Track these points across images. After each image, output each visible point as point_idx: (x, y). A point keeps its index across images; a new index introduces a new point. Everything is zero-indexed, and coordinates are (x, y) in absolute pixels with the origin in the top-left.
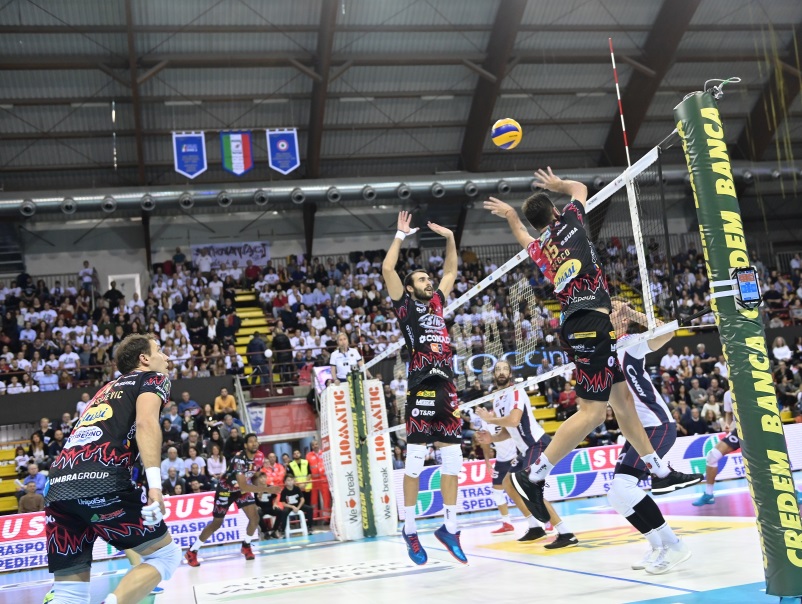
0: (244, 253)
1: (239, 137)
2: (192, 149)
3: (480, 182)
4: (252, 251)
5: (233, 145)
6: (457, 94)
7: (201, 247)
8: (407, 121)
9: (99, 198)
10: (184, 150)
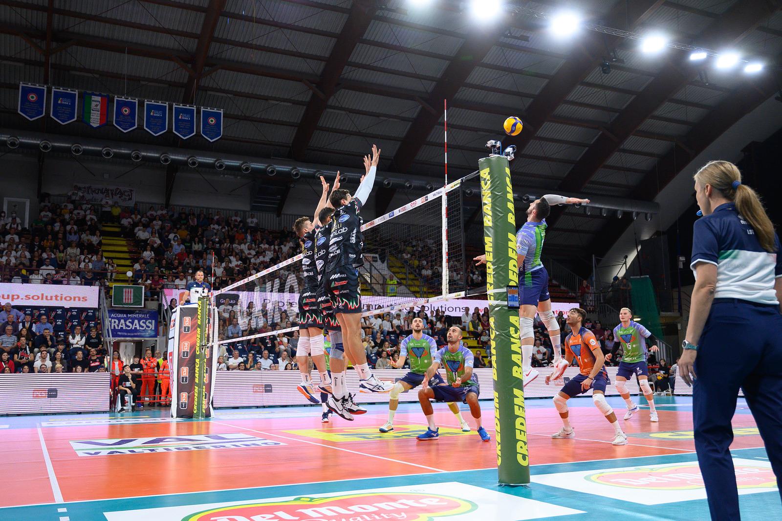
0: (116, 195)
2: (67, 102)
5: (94, 104)
6: (296, 103)
8: (255, 116)
9: (4, 138)
10: (59, 102)
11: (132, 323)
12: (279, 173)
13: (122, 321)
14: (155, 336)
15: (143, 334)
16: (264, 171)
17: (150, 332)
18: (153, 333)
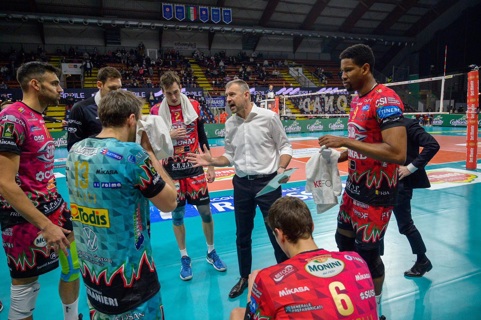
0: (190, 46)
1: (193, 8)
2: (181, 11)
3: (267, 31)
4: (192, 45)
5: (191, 10)
7: (176, 42)
9: (149, 24)
10: (178, 11)
11: (216, 101)
12: (258, 33)
13: (217, 101)
14: (224, 106)
15: (220, 106)
16: (251, 33)
17: (222, 105)
18: (223, 105)
